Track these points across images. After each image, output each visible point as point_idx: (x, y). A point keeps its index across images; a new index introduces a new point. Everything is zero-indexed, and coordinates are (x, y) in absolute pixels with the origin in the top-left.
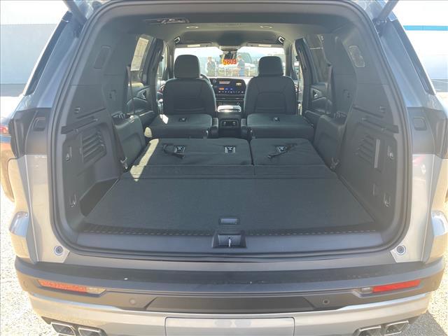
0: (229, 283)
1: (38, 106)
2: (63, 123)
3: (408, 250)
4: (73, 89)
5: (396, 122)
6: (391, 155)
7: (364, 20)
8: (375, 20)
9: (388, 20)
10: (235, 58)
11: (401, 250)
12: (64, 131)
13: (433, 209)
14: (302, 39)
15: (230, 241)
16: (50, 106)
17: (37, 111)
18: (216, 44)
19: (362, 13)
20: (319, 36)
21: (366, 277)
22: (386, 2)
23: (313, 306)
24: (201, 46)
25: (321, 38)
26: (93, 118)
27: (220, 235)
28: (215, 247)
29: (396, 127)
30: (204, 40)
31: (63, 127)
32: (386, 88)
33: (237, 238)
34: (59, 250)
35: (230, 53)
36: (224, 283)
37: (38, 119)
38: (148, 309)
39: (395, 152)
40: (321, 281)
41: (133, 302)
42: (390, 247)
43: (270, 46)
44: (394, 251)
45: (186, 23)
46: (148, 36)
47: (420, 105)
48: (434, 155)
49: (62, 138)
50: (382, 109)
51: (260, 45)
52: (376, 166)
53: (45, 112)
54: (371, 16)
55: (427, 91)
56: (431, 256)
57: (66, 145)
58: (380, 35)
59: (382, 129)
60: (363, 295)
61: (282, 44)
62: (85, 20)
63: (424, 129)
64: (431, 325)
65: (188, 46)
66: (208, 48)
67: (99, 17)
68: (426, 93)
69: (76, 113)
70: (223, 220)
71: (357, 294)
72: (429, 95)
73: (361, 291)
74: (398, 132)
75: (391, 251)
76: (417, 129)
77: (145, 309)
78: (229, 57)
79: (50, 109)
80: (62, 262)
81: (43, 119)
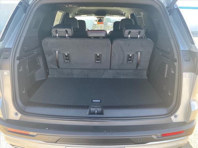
0: (95, 132)
1: (6, 47)
2: (18, 55)
3: (179, 116)
4: (22, 39)
5: (176, 57)
6: (173, 72)
7: (162, 7)
8: (167, 7)
9: (174, 7)
10: (103, 22)
11: (176, 116)
12: (18, 59)
13: (191, 99)
14: (133, 14)
15: (96, 111)
16: (11, 47)
17: (5, 49)
18: (94, 15)
19: (161, 4)
20: (141, 13)
21: (159, 129)
22: (172, 1)
23: (133, 142)
24: (87, 16)
25: (142, 13)
26: (33, 52)
27: (92, 108)
28: (89, 114)
29: (176, 59)
30: (88, 13)
31: (17, 57)
32: (172, 41)
33: (100, 109)
34: (16, 114)
35: (100, 19)
36: (92, 132)
37: (6, 53)
38: (57, 142)
39: (175, 71)
40: (138, 131)
41: (50, 139)
42: (170, 115)
43: (119, 16)
44: (173, 117)
45: (78, 6)
46: (62, 12)
47: (187, 49)
48: (193, 73)
49: (17, 62)
50: (169, 50)
51: (114, 16)
52: (165, 77)
53: (8, 50)
54: (166, 5)
55: (191, 43)
56: (190, 120)
57: (19, 65)
58: (170, 15)
59: (169, 60)
60: (157, 138)
61: (125, 15)
62: (28, 5)
63: (189, 60)
64: (188, 146)
65: (81, 15)
66: (90, 16)
67: (35, 4)
68: (190, 43)
69: (24, 50)
70: (94, 101)
71: (155, 137)
72: (192, 45)
73: (157, 136)
74: (176, 62)
75: (171, 117)
76: (185, 61)
77: (56, 142)
78: (100, 21)
79: (11, 48)
80: (18, 120)
81: (8, 53)
